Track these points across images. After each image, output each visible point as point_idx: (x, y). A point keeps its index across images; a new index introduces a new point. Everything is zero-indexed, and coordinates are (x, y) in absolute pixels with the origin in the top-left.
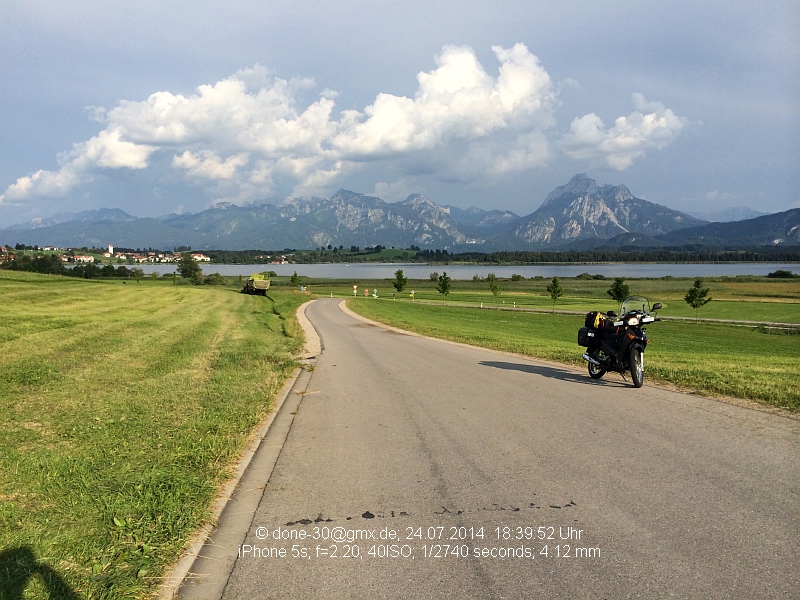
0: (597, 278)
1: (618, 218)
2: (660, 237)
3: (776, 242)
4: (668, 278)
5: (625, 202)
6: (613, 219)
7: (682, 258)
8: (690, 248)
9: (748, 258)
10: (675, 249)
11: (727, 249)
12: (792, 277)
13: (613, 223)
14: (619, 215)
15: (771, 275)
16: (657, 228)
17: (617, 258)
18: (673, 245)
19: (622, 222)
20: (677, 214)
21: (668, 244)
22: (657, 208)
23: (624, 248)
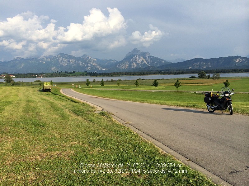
0: (143, 80)
1: (147, 62)
2: (158, 67)
3: (190, 68)
4: (163, 79)
5: (148, 57)
6: (145, 62)
7: (165, 73)
8: (167, 70)
9: (183, 73)
10: (163, 71)
11: (177, 70)
12: (196, 78)
13: (145, 63)
14: (147, 61)
15: (190, 78)
16: (158, 64)
17: (147, 74)
18: (162, 69)
19: (148, 63)
20: (163, 60)
21: (161, 69)
22: (157, 59)
23: (149, 71)
